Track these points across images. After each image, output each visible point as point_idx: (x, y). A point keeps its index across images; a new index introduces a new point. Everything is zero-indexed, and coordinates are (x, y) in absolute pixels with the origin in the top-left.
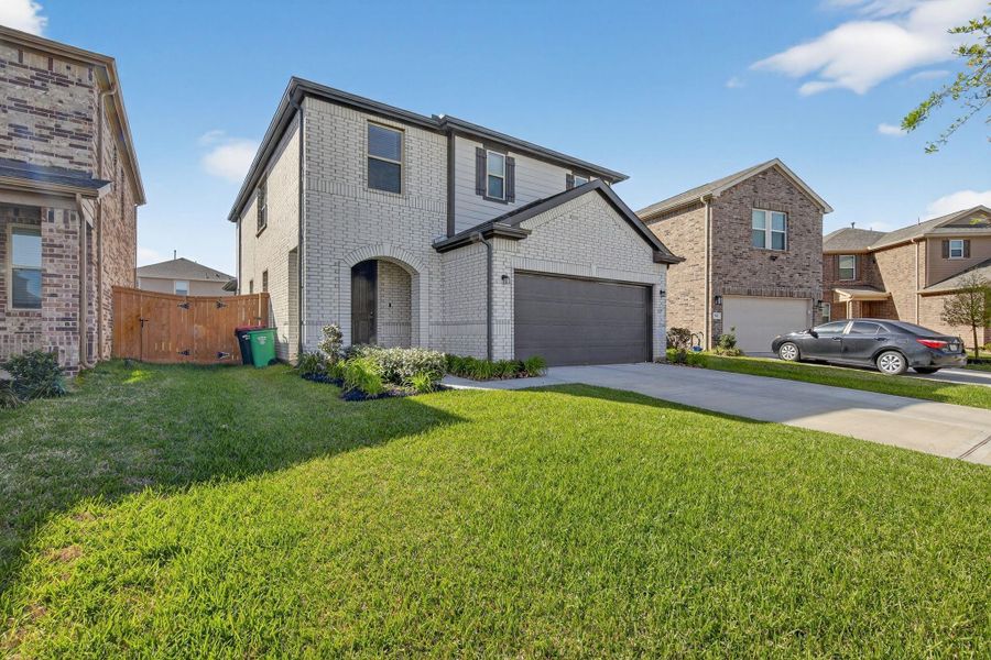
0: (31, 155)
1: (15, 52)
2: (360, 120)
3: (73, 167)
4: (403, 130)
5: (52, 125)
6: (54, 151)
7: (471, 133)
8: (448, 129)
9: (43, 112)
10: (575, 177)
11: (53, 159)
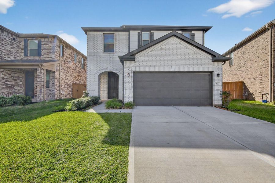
0: (46, 58)
1: (44, 39)
2: (101, 34)
3: (52, 59)
4: (114, 33)
5: (49, 51)
6: (49, 57)
7: (135, 28)
8: (127, 29)
9: (48, 49)
10: (183, 33)
11: (49, 58)
